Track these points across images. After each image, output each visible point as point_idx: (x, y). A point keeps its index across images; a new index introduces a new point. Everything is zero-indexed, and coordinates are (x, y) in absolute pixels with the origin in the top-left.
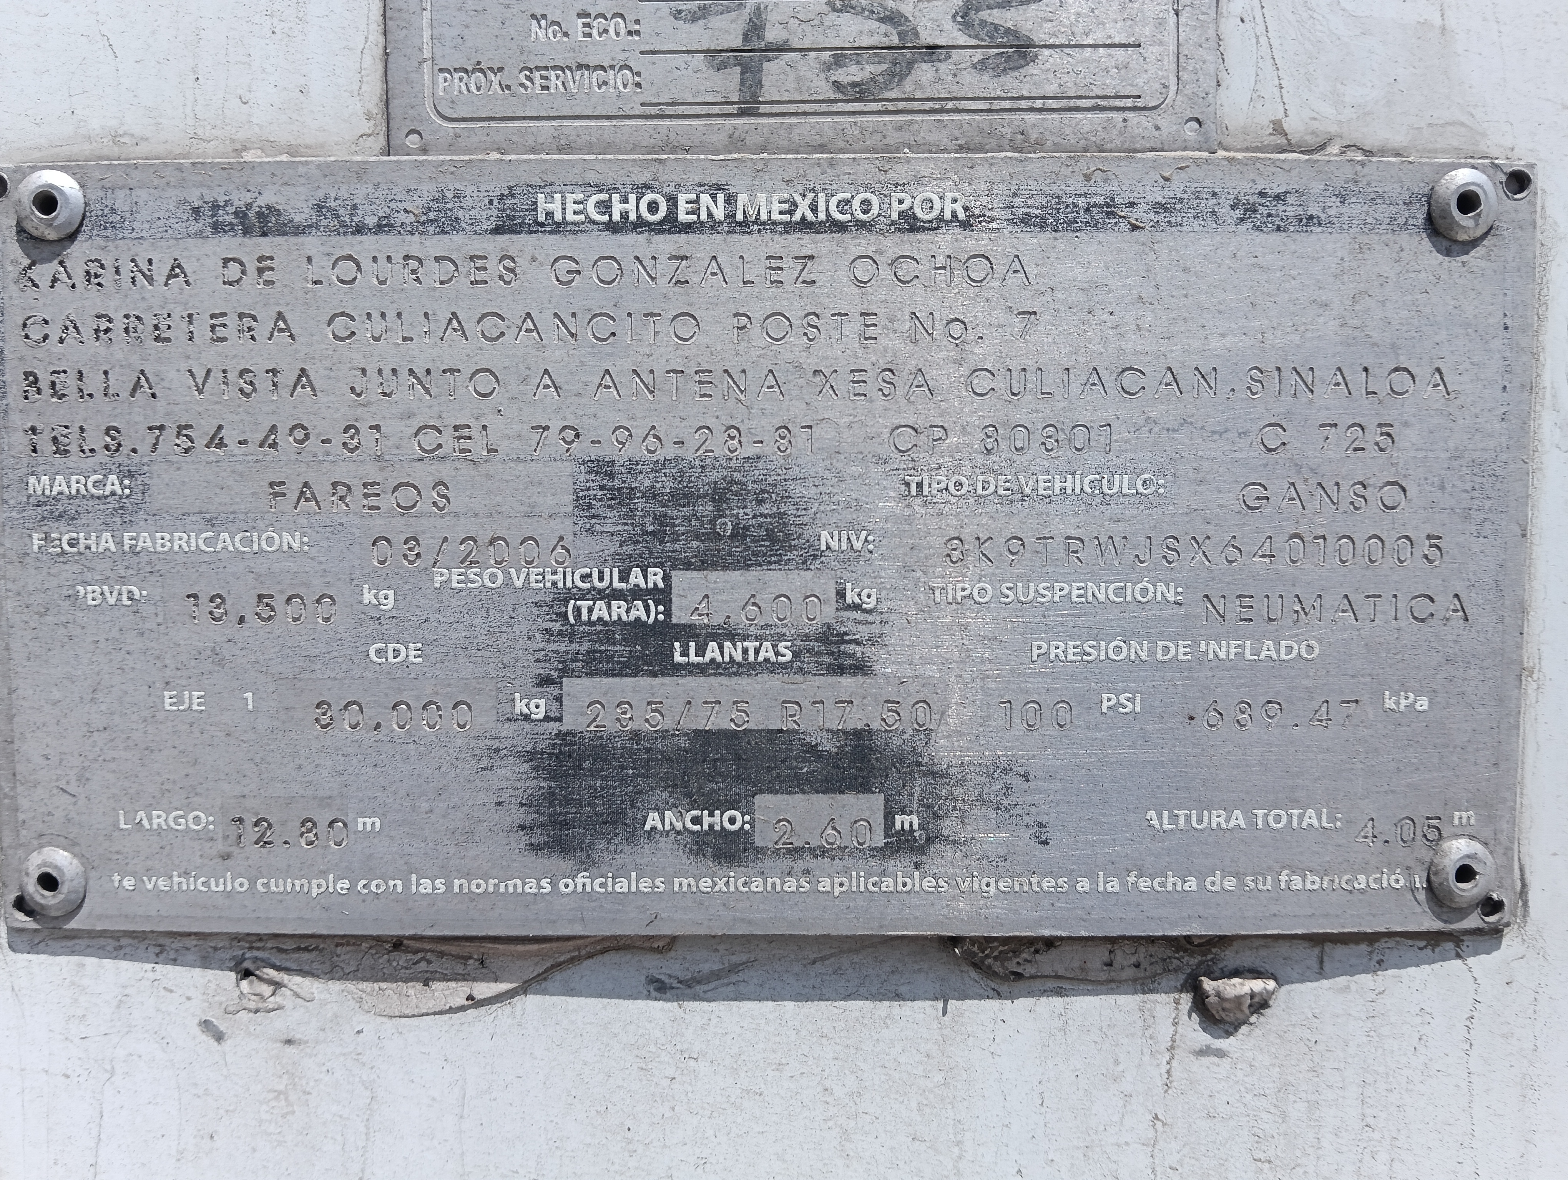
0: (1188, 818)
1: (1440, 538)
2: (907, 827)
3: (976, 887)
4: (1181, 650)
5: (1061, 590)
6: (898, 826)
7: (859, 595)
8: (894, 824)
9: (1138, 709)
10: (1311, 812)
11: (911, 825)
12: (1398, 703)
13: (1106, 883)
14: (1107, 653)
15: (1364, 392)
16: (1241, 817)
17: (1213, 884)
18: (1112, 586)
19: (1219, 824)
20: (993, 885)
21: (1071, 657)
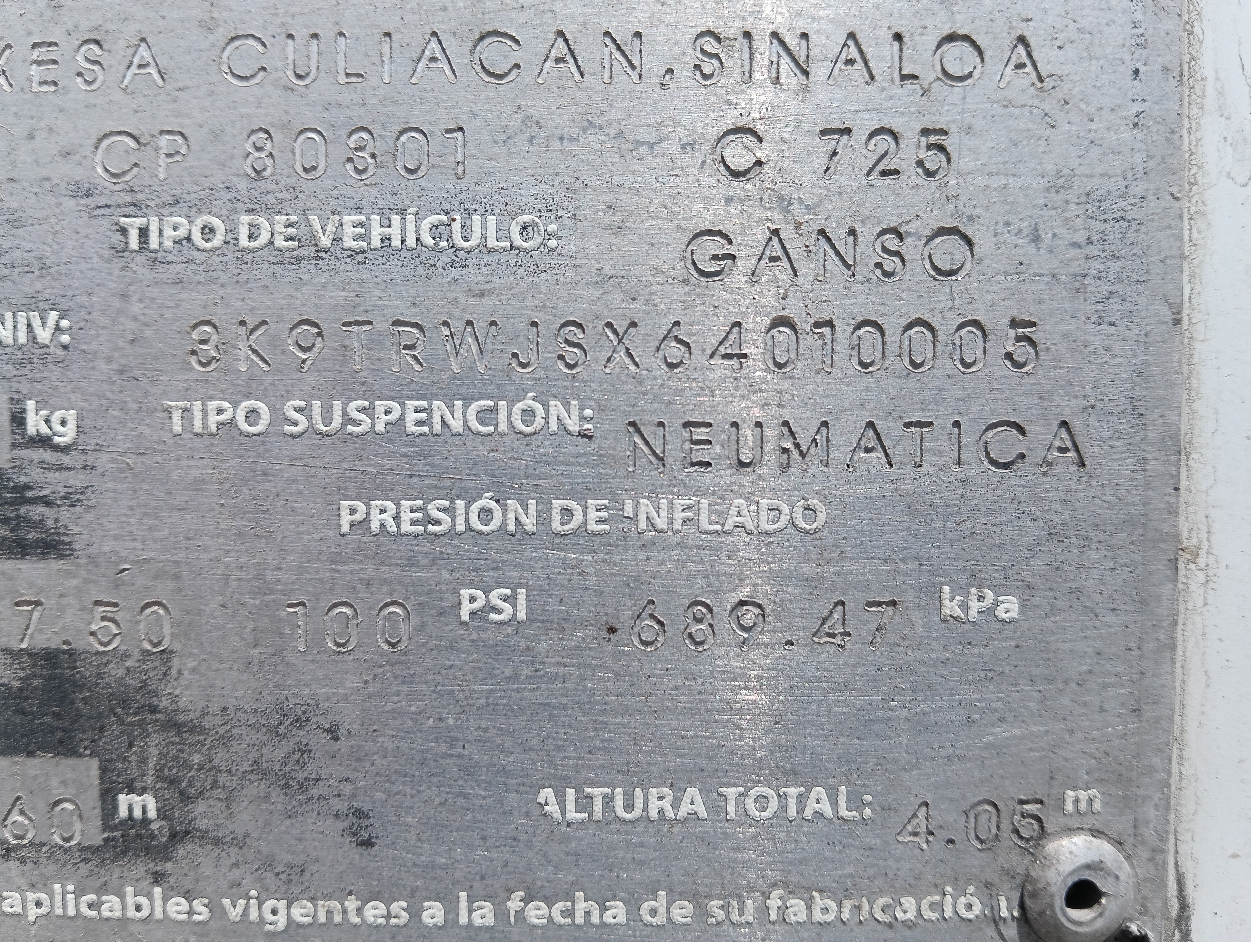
0: (608, 800)
1: (1034, 324)
2: (137, 813)
3: (254, 915)
4: (593, 515)
5: (387, 412)
6: (123, 812)
7: (47, 421)
8: (115, 808)
9: (522, 615)
10: (819, 791)
11: (144, 811)
12: (965, 607)
13: (470, 912)
14: (467, 521)
15: (896, 76)
16: (698, 799)
17: (653, 912)
18: (474, 407)
19: (661, 811)
20: (282, 912)
21: (406, 527)
